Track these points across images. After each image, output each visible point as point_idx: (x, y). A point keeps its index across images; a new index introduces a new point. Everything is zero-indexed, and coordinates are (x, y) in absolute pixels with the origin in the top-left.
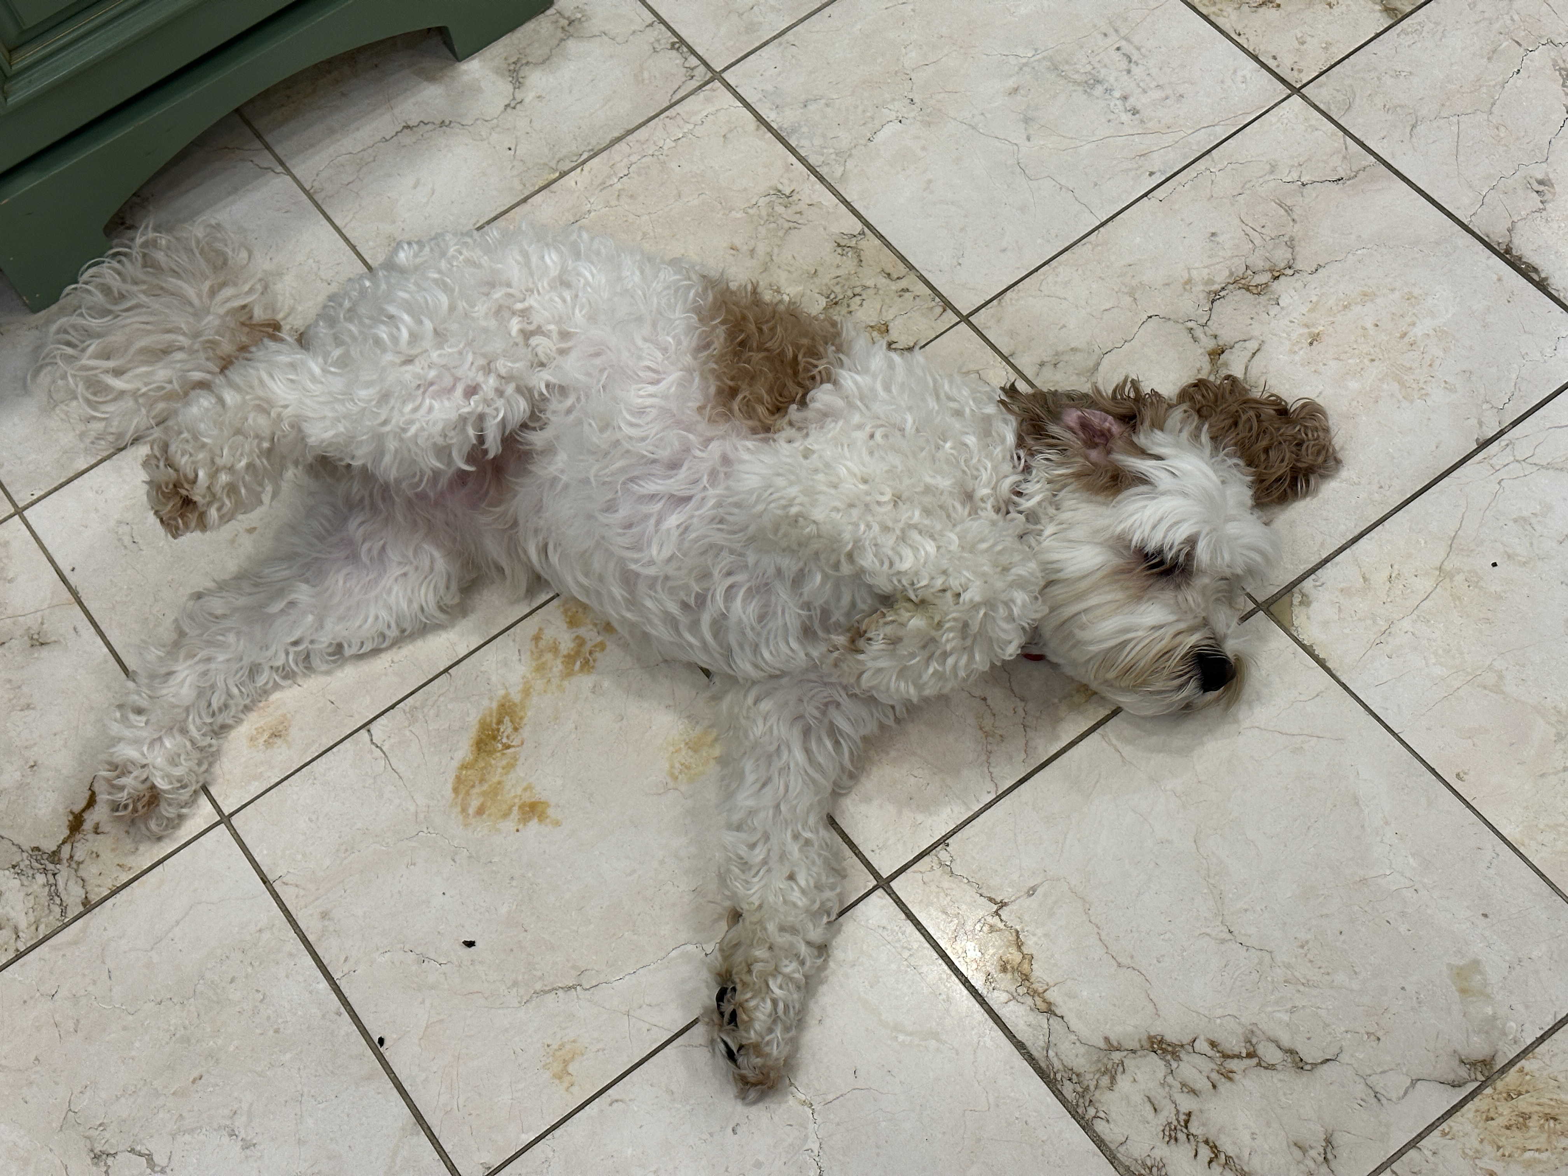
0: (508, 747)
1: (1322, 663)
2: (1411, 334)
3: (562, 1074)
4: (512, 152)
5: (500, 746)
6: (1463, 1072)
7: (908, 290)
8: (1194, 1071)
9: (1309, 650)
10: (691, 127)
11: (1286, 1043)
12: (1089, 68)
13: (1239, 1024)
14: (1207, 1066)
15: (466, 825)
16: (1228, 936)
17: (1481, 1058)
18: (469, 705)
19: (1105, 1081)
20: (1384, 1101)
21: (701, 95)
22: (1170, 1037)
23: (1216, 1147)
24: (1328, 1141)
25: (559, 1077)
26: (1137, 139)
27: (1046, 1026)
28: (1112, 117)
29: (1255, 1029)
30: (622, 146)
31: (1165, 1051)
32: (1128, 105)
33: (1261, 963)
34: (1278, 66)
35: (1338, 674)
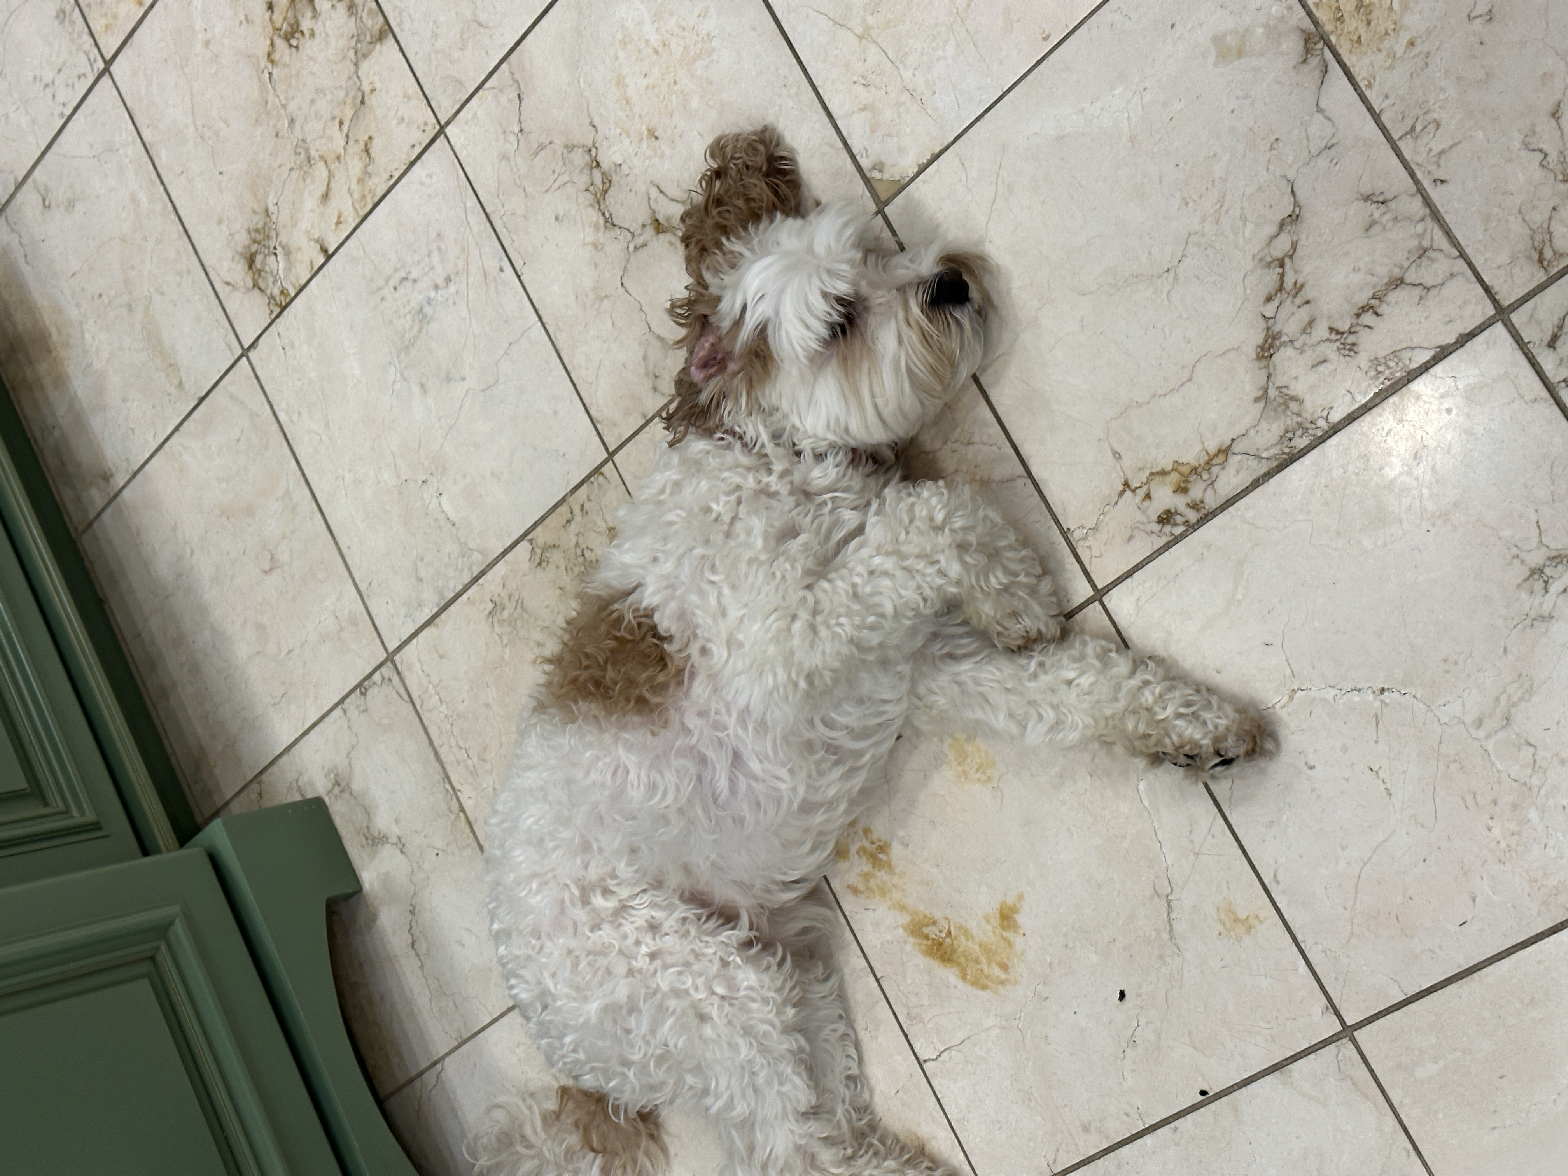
0: (949, 933)
1: (935, 158)
2: (656, 45)
3: (1248, 925)
4: (441, 853)
5: (948, 940)
6: (1314, 62)
7: (582, 506)
8: (1291, 320)
9: (923, 169)
10: (431, 687)
11: (1272, 229)
12: (409, 317)
13: (1252, 271)
14: (1288, 307)
15: (1016, 983)
16: (1172, 273)
17: (1302, 43)
18: (910, 964)
19: (1294, 406)
20: (1332, 142)
21: (406, 674)
22: (1259, 339)
23: (1363, 307)
24: (1367, 198)
25: (1249, 929)
26: (471, 280)
27: (1239, 457)
28: (450, 302)
29: (1259, 257)
30: (443, 752)
31: (1271, 346)
32: (443, 285)
33: (1198, 245)
34: (420, 144)
35: (946, 143)
